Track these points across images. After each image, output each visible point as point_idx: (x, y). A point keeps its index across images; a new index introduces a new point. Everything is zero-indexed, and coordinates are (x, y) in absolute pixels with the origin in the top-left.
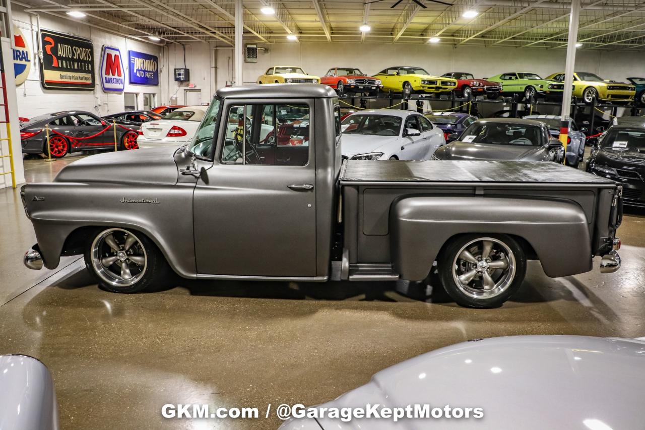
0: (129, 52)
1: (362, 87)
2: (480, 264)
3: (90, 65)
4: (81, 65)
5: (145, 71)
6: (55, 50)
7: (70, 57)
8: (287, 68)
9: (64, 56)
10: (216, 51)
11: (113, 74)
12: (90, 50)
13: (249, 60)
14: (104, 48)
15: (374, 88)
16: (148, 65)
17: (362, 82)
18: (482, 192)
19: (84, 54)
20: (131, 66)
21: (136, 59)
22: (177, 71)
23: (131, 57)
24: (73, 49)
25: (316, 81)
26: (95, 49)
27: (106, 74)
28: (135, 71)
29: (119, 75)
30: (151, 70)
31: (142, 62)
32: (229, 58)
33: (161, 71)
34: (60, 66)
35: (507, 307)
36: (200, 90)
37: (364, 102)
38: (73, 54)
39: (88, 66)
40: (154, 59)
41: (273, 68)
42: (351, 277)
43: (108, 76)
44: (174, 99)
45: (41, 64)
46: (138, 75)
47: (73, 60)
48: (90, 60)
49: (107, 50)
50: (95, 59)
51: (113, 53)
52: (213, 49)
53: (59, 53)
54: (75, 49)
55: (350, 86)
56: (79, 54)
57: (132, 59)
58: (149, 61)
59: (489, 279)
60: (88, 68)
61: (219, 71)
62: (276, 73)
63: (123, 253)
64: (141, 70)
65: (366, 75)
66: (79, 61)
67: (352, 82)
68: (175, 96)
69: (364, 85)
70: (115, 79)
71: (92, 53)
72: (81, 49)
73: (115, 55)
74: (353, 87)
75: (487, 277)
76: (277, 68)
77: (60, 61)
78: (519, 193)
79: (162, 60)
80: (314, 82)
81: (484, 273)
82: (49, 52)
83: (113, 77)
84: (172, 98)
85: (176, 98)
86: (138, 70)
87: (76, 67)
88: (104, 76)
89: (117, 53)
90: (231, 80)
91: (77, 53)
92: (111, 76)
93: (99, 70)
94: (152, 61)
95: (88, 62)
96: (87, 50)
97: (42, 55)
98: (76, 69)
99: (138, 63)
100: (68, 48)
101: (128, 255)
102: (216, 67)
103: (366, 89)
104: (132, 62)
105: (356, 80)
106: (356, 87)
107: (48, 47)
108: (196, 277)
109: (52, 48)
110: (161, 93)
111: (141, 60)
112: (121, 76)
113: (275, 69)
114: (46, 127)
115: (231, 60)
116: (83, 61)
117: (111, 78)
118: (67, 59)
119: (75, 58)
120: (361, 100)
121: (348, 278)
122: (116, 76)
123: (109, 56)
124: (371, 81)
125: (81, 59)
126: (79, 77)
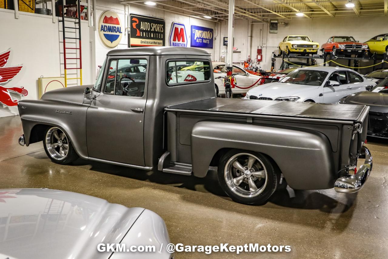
0: (192, 26)
1: (350, 51)
2: (246, 172)
3: (162, 35)
4: (156, 35)
5: (203, 39)
6: (138, 26)
7: (149, 30)
8: (298, 37)
9: (144, 29)
10: (252, 25)
11: (179, 41)
12: (162, 25)
13: (272, 31)
14: (173, 24)
15: (360, 51)
16: (205, 35)
17: (351, 46)
18: (251, 121)
19: (159, 28)
20: (192, 35)
21: (196, 30)
22: (225, 38)
23: (193, 29)
24: (151, 25)
25: (316, 46)
26: (166, 24)
27: (173, 41)
28: (195, 39)
29: (183, 41)
30: (208, 38)
31: (201, 33)
32: (261, 30)
33: (215, 39)
34: (141, 36)
35: (268, 207)
36: (240, 52)
37: (357, 62)
38: (151, 28)
39: (161, 35)
40: (211, 31)
41: (287, 37)
42: (164, 169)
43: (175, 42)
44: (223, 57)
45: (129, 35)
46: (197, 41)
47: (150, 32)
48: (162, 32)
49: (175, 25)
50: (166, 31)
51: (180, 27)
52: (250, 24)
53: (141, 28)
54: (152, 25)
55: (340, 50)
56: (155, 28)
57: (193, 31)
58: (206, 32)
59: (253, 184)
60: (161, 37)
61: (253, 39)
62: (289, 40)
63: (61, 142)
64: (200, 38)
65: (358, 41)
66: (154, 32)
67: (342, 47)
68: (224, 56)
69: (352, 49)
70: (180, 44)
71: (164, 27)
72: (156, 24)
73: (181, 28)
74: (343, 50)
75: (251, 182)
76: (290, 37)
77: (141, 33)
78: (279, 124)
79: (217, 31)
80: (314, 47)
81: (250, 179)
82: (135, 27)
83: (178, 42)
84: (221, 57)
85: (224, 57)
86: (197, 38)
87: (152, 36)
88: (172, 42)
89: (183, 27)
90: (261, 45)
91: (154, 27)
92: (177, 42)
93: (169, 38)
94: (209, 32)
95: (161, 33)
96: (161, 25)
97: (129, 30)
98: (152, 38)
99: (198, 34)
100: (148, 25)
101: (63, 143)
102: (251, 37)
103: (354, 52)
104: (193, 33)
105: (346, 45)
106: (345, 51)
107: (134, 24)
108: (88, 159)
109: (136, 25)
110: (214, 53)
111: (200, 32)
112: (184, 42)
113: (288, 37)
114: (120, 73)
115: (262, 31)
116: (158, 32)
117: (177, 43)
118: (146, 31)
119: (152, 30)
120: (355, 61)
121: (162, 170)
122: (181, 42)
123: (176, 29)
124: (359, 46)
125: (156, 31)
126: (154, 42)
